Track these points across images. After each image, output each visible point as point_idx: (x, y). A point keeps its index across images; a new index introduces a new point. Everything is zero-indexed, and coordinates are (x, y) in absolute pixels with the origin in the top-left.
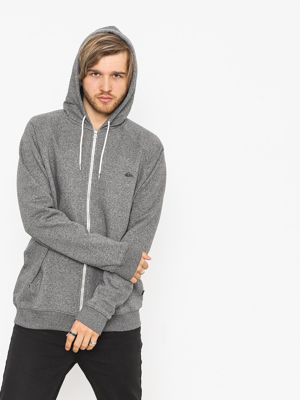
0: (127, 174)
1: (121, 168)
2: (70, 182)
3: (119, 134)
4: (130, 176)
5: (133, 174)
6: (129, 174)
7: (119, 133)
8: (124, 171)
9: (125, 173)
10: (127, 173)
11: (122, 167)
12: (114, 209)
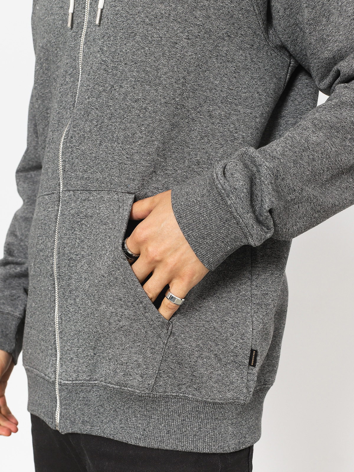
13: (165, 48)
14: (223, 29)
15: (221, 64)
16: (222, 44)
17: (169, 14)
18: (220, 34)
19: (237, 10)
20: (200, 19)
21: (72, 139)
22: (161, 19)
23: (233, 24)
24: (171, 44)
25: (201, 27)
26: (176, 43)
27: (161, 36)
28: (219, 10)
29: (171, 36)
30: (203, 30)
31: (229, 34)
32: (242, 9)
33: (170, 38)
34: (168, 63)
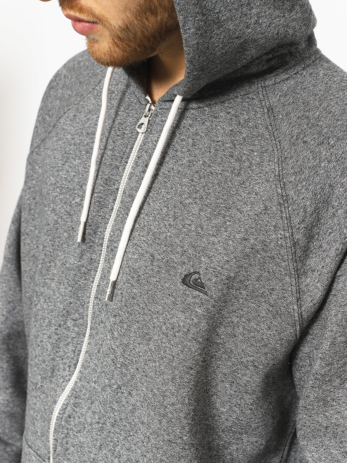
0: (190, 275)
1: (179, 249)
2: (53, 264)
3: (229, 116)
4: (199, 286)
5: (208, 283)
6: (197, 276)
7: (229, 113)
8: (184, 263)
9: (183, 271)
10: (192, 271)
11: (182, 247)
12: (134, 393)
13: (177, 372)
14: (249, 355)
15: (235, 393)
16: (243, 372)
17: (187, 329)
18: (244, 360)
19: (275, 340)
20: (222, 337)
21: (69, 419)
22: (177, 332)
23: (266, 354)
24: (185, 369)
25: (220, 345)
26: (192, 368)
27: (173, 354)
28: (250, 331)
29: (186, 358)
30: (222, 349)
31: (256, 364)
32: (282, 339)
33: (184, 360)
34: (178, 391)
